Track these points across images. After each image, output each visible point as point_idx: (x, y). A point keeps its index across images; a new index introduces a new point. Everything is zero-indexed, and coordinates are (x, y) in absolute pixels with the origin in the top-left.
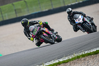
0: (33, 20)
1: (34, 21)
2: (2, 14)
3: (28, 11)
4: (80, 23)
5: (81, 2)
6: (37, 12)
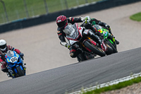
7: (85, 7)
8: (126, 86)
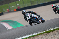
2: (24, 4)
3: (38, 2)
6: (42, 3)
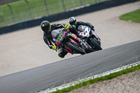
0: (56, 23)
1: (58, 25)
4: (85, 38)
5: (88, 5)
7: (81, 9)
8: (116, 77)
